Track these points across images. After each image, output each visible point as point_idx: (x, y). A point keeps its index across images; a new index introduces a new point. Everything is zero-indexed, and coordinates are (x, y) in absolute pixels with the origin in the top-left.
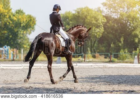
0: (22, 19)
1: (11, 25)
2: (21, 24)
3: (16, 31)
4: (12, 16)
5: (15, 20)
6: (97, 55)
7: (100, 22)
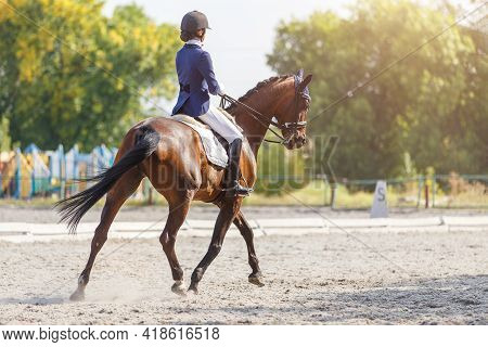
0: (144, 39)
1: (99, 65)
2: (138, 58)
3: (120, 86)
4: (103, 30)
5: (117, 46)
6: (454, 179)
7: (453, 54)
